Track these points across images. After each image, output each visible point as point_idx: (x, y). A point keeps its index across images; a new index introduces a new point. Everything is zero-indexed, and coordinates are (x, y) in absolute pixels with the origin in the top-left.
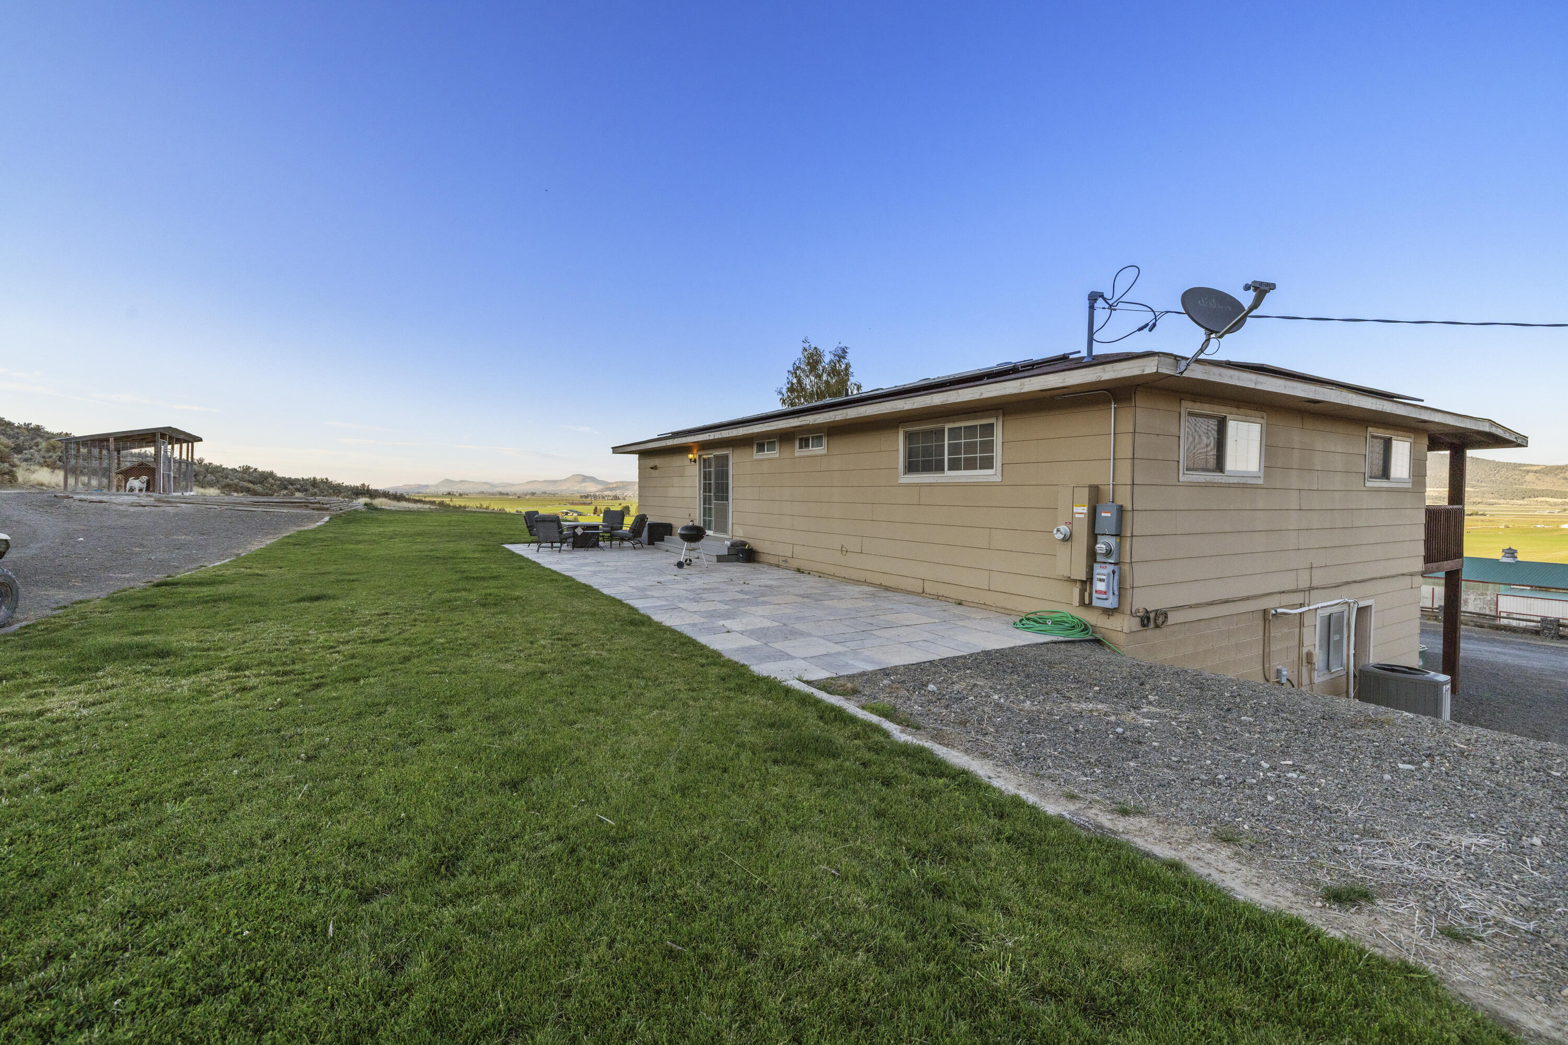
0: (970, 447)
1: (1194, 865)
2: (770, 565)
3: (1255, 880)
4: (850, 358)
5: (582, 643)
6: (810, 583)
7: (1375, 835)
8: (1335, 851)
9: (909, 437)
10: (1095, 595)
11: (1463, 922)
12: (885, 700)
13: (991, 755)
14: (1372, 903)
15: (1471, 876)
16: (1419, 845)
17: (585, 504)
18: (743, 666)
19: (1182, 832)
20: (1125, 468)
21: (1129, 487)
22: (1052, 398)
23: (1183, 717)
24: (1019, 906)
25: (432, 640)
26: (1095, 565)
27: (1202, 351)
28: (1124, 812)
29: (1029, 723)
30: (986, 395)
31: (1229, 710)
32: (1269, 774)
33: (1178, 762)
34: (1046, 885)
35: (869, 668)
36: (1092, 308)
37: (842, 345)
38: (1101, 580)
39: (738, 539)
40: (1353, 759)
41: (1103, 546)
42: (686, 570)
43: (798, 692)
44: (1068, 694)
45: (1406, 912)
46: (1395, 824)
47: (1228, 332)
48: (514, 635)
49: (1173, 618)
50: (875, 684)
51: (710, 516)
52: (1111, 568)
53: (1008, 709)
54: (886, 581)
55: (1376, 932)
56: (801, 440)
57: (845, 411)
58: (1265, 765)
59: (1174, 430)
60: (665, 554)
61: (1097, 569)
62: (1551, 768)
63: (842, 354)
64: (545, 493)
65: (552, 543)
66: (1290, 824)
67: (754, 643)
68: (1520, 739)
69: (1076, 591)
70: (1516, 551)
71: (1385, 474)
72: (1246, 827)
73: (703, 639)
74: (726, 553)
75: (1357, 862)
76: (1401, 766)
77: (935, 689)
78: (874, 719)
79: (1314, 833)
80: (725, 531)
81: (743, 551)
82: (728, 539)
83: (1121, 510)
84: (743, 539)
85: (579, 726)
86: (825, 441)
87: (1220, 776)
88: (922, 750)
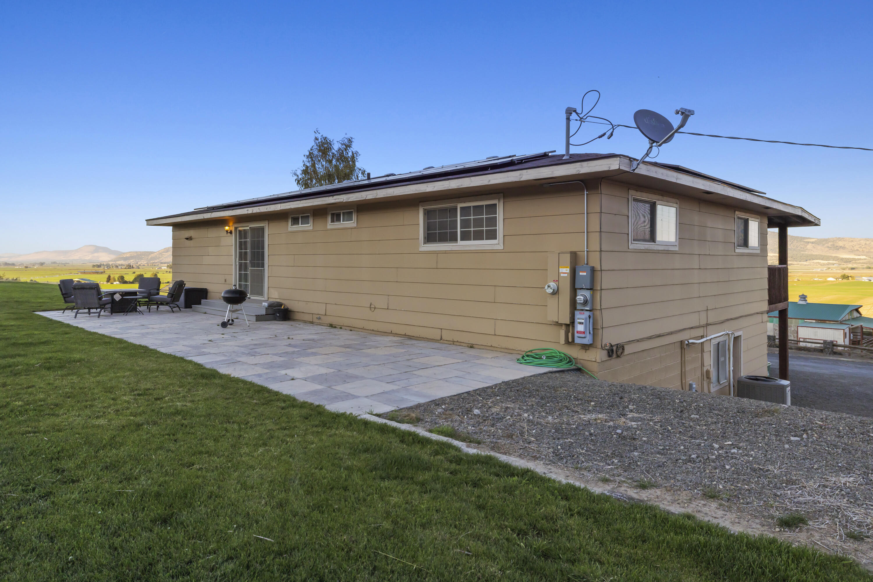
0: (478, 223)
1: (699, 516)
2: (305, 322)
3: (737, 520)
4: (355, 147)
5: (165, 397)
6: (344, 336)
7: (793, 483)
8: (776, 495)
9: (428, 214)
10: (576, 335)
11: (857, 528)
12: (445, 424)
13: (540, 457)
14: (807, 525)
15: (852, 500)
16: (819, 486)
17: (97, 273)
18: (318, 406)
19: (684, 495)
20: (595, 238)
21: (598, 253)
22: (542, 185)
23: (657, 418)
24: (604, 558)
25: (8, 403)
26: (577, 313)
27: (647, 155)
28: (643, 487)
29: (556, 432)
30: (493, 182)
31: (682, 411)
32: (720, 452)
33: (663, 449)
34: (615, 540)
35: (422, 401)
36: (568, 119)
37: (348, 136)
38: (580, 323)
39: (274, 300)
40: (764, 437)
41: (582, 298)
42: (229, 330)
43: (375, 423)
44: (576, 409)
45: (826, 527)
46: (802, 475)
47: (665, 142)
48: (93, 394)
49: (628, 350)
50: (431, 412)
51: (246, 281)
52: (587, 314)
53: (538, 423)
54: (410, 331)
55: (813, 541)
56: (333, 215)
57: (375, 192)
58: (716, 446)
59: (626, 212)
60: (204, 316)
61: (578, 315)
62: (869, 432)
63: (348, 144)
64: (55, 263)
65: (89, 309)
66: (745, 482)
67: (319, 387)
68: (848, 416)
69: (562, 332)
70: (806, 297)
71: (745, 243)
72: (721, 487)
73: (274, 387)
74: (264, 312)
75: (790, 501)
76: (792, 438)
77: (479, 413)
78: (445, 439)
79: (760, 485)
80: (261, 293)
81: (280, 311)
82: (265, 301)
83: (593, 270)
84: (278, 300)
85: (197, 466)
86: (354, 216)
87: (693, 456)
88: (490, 458)
